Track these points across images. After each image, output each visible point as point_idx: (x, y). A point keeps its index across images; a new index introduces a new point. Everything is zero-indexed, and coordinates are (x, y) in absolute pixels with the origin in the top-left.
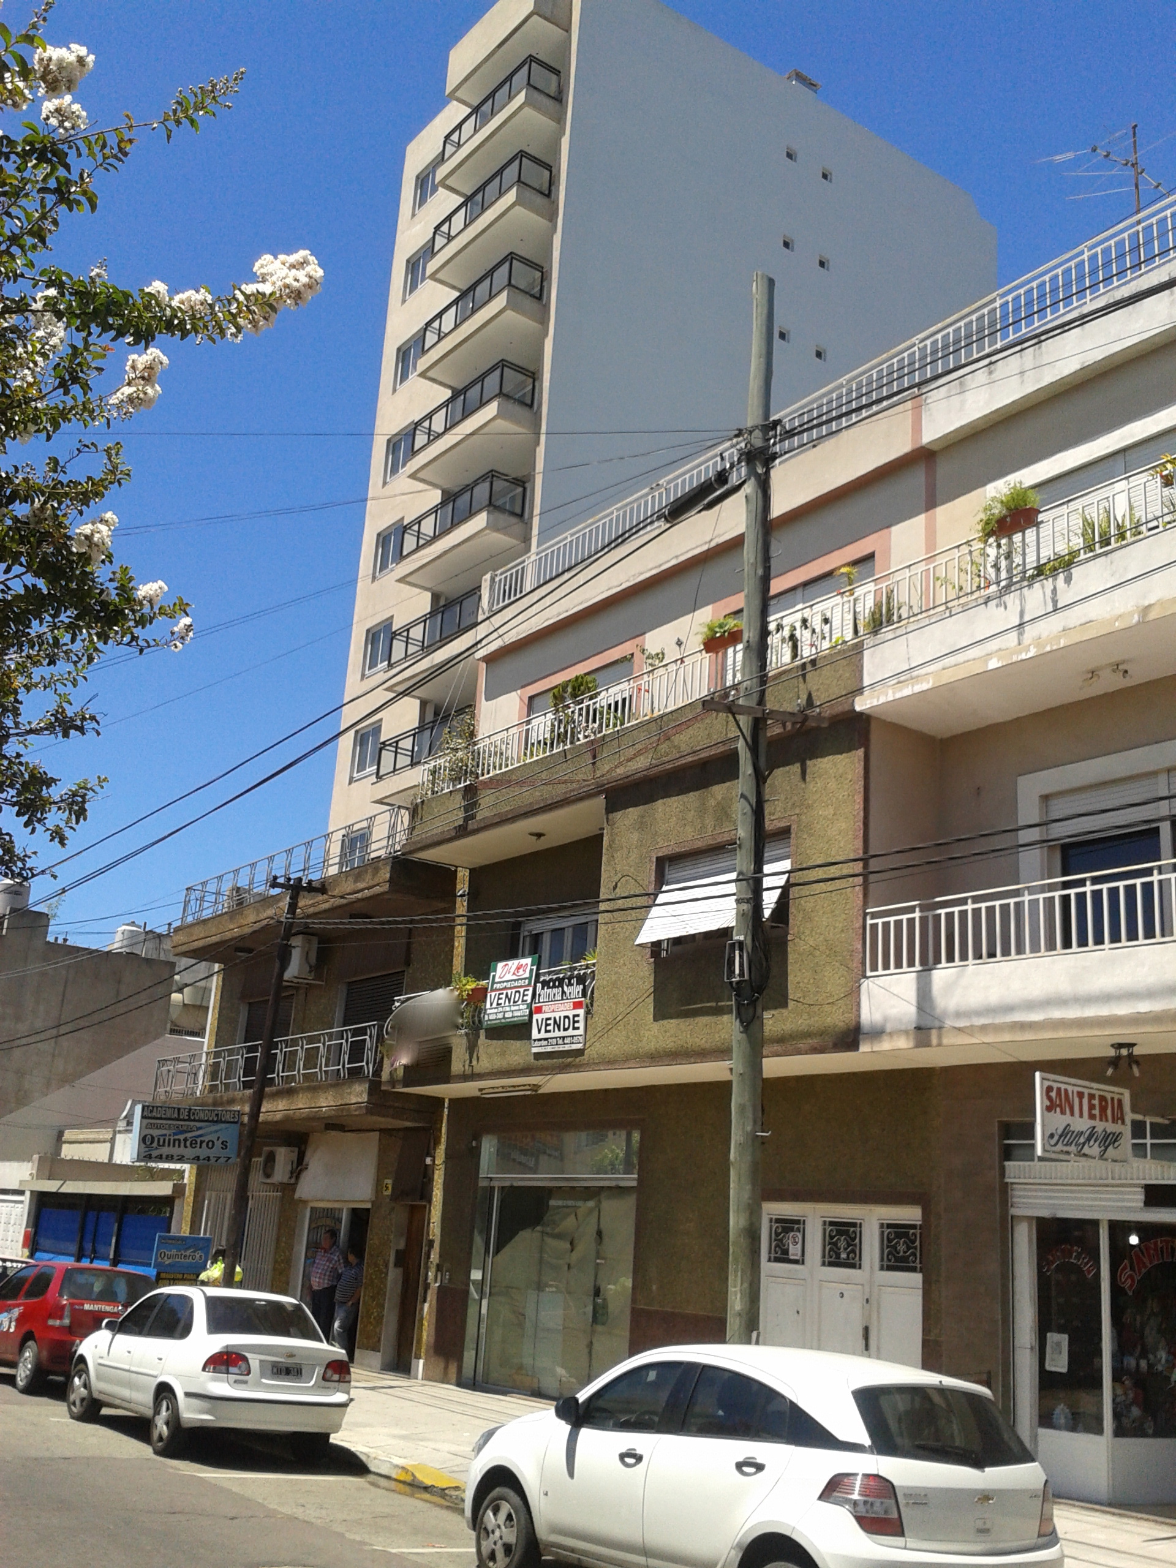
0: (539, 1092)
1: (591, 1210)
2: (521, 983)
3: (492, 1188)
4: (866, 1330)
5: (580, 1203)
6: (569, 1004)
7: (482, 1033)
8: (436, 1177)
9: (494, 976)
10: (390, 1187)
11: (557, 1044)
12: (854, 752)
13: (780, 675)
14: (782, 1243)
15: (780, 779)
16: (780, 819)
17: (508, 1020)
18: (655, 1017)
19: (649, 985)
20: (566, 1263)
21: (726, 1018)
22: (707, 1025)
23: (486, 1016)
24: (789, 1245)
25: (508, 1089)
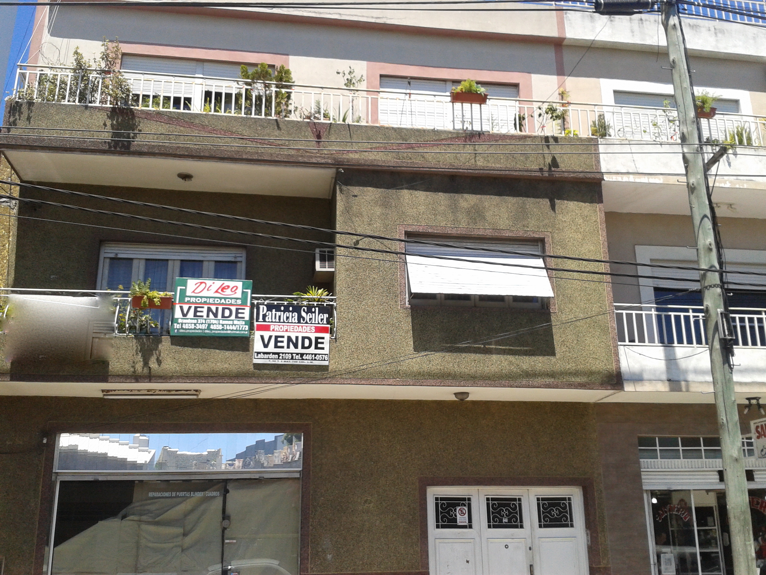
0: (200, 396)
2: (232, 302)
4: (531, 566)
6: (310, 327)
7: (168, 339)
9: (184, 290)
11: (292, 359)
12: (596, 204)
13: (525, 137)
14: (449, 514)
15: (532, 205)
16: (534, 232)
17: (216, 332)
18: (417, 349)
19: (407, 324)
20: (176, 546)
21: (494, 357)
22: (475, 360)
23: (175, 324)
24: (456, 516)
25: (157, 392)
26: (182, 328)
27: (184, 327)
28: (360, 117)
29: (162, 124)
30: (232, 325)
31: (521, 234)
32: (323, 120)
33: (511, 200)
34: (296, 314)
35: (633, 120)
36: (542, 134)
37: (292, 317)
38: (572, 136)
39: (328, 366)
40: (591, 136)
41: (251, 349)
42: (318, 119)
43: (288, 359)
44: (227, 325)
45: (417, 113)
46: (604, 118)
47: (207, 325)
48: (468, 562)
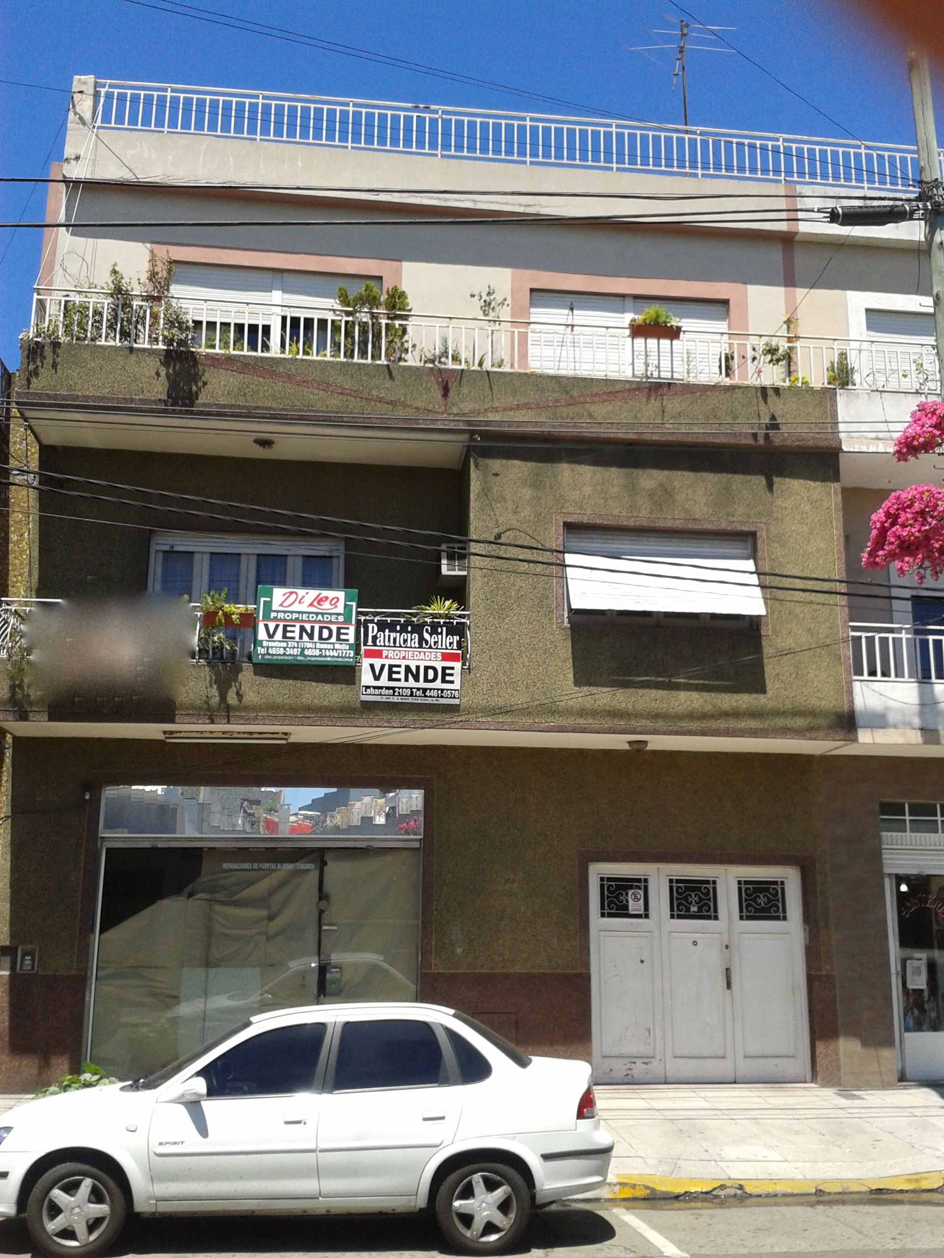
0: (290, 741)
1: (304, 872)
4: (728, 970)
6: (435, 653)
7: (248, 667)
9: (269, 602)
11: (412, 695)
12: (829, 484)
13: (733, 388)
14: (618, 899)
15: (739, 485)
16: (742, 523)
17: (312, 659)
18: (577, 683)
19: (565, 650)
20: (260, 934)
21: (683, 695)
22: (656, 700)
23: (259, 648)
24: (627, 901)
25: (235, 735)
26: (268, 654)
27: (270, 651)
28: (502, 361)
29: (235, 373)
30: (333, 650)
31: (724, 525)
32: (450, 365)
33: (712, 478)
34: (417, 636)
35: (887, 360)
36: (757, 383)
37: (411, 640)
38: (800, 385)
39: (459, 705)
40: (826, 385)
41: (357, 682)
42: (445, 364)
43: (406, 696)
44: (325, 649)
45: (582, 345)
46: (846, 358)
47: (300, 650)
48: (642, 962)
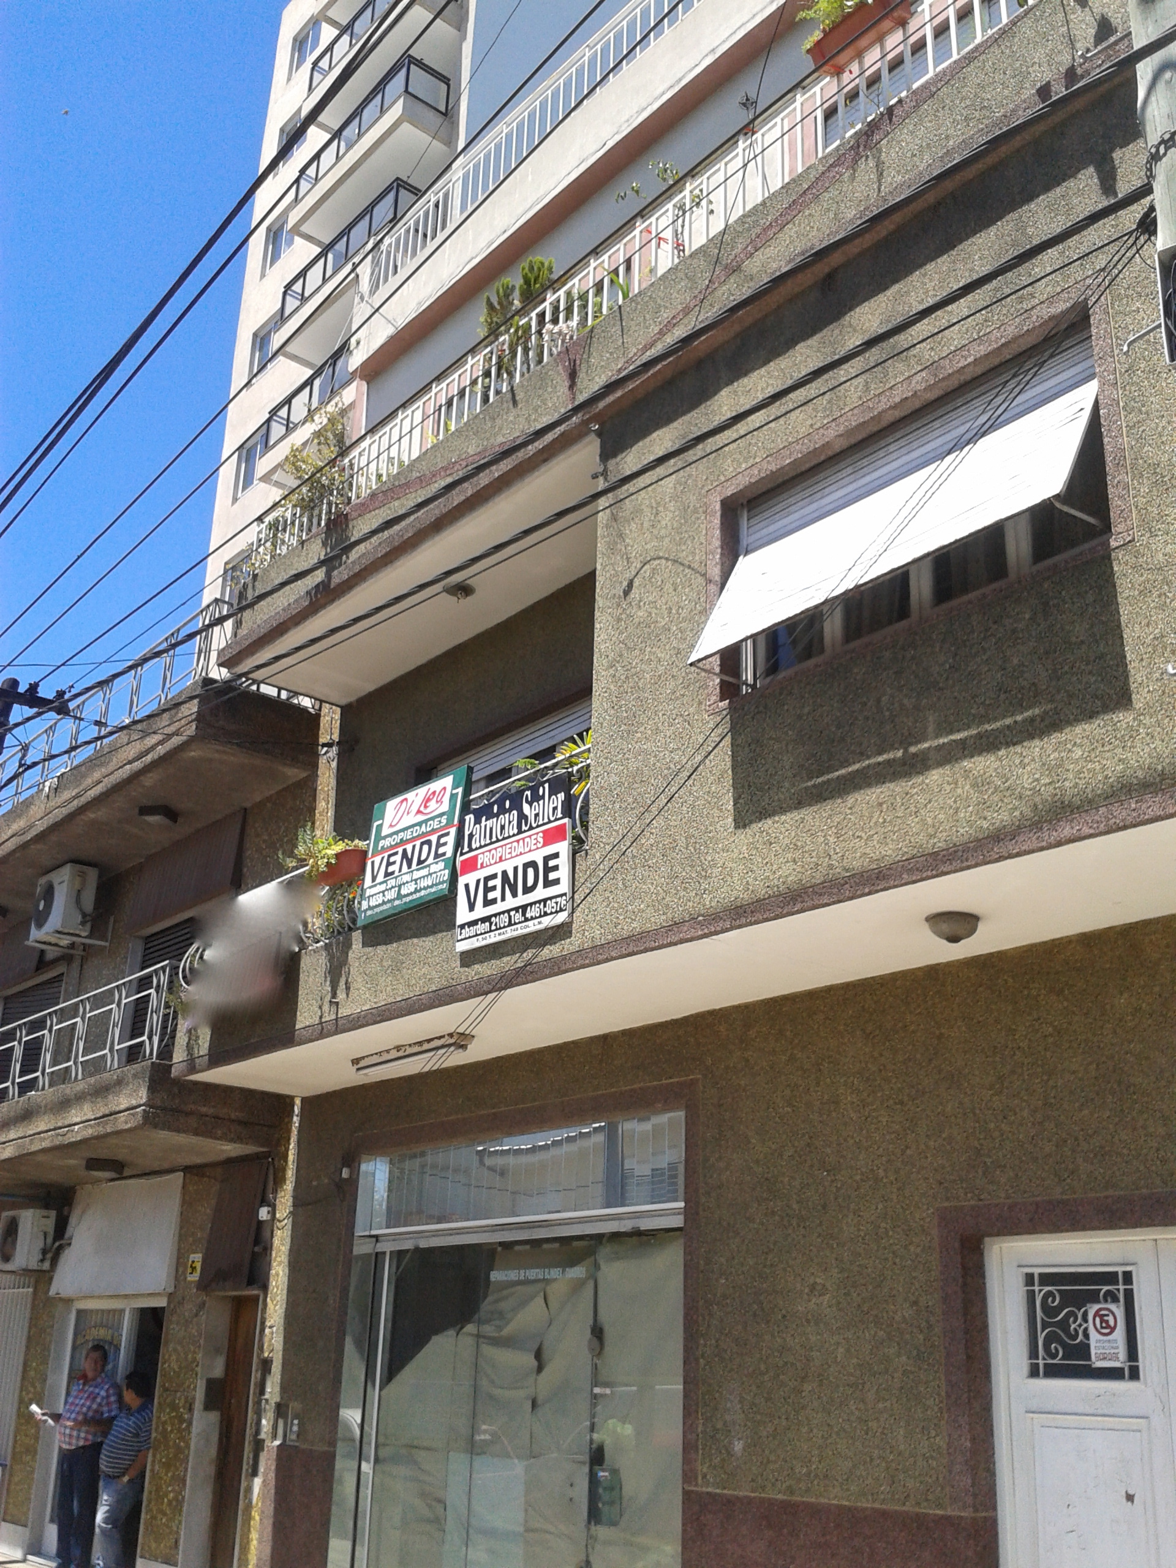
1: (578, 1285)
2: (435, 824)
3: (379, 1256)
5: (555, 1273)
6: (536, 836)
7: (357, 936)
8: (276, 1242)
9: (380, 827)
10: (198, 1266)
11: (512, 923)
13: (1012, 24)
14: (1066, 1329)
16: (1051, 300)
17: (406, 899)
18: (743, 818)
19: (721, 755)
20: (526, 1398)
21: (935, 776)
23: (363, 902)
24: (1086, 1335)
25: (408, 1050)
29: (376, 511)
30: (430, 875)
31: (1011, 331)
34: (516, 813)
37: (510, 823)
39: (570, 923)
43: (504, 927)
44: (421, 878)
47: (398, 889)
48: (1130, 1498)
